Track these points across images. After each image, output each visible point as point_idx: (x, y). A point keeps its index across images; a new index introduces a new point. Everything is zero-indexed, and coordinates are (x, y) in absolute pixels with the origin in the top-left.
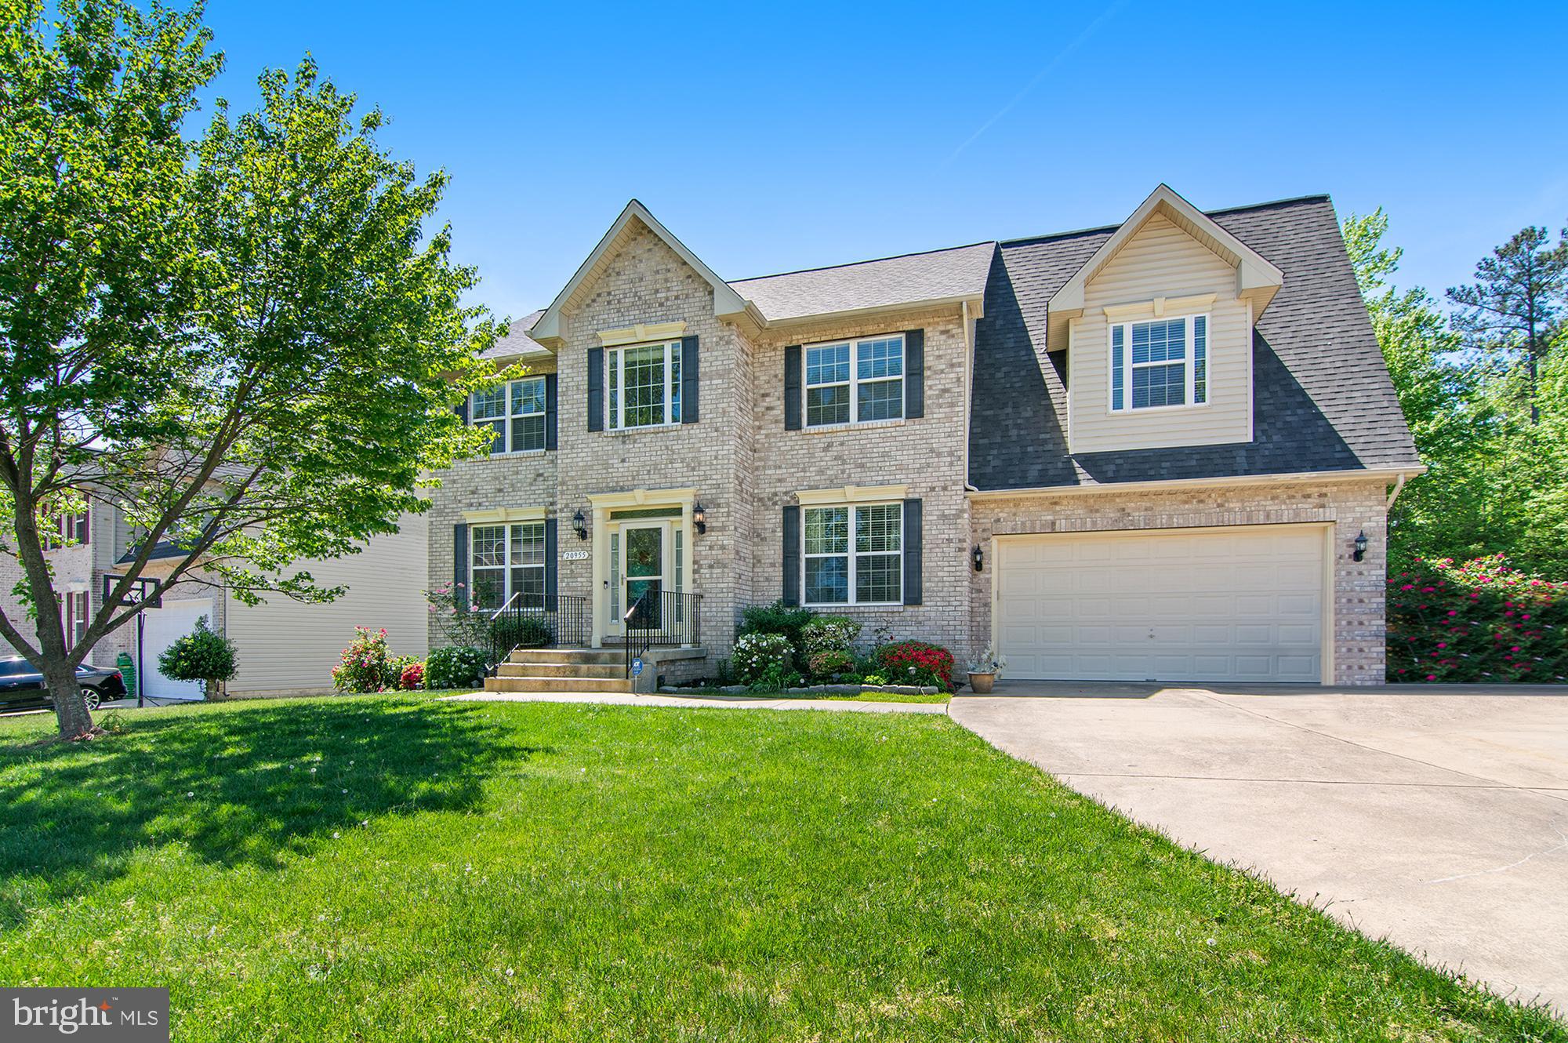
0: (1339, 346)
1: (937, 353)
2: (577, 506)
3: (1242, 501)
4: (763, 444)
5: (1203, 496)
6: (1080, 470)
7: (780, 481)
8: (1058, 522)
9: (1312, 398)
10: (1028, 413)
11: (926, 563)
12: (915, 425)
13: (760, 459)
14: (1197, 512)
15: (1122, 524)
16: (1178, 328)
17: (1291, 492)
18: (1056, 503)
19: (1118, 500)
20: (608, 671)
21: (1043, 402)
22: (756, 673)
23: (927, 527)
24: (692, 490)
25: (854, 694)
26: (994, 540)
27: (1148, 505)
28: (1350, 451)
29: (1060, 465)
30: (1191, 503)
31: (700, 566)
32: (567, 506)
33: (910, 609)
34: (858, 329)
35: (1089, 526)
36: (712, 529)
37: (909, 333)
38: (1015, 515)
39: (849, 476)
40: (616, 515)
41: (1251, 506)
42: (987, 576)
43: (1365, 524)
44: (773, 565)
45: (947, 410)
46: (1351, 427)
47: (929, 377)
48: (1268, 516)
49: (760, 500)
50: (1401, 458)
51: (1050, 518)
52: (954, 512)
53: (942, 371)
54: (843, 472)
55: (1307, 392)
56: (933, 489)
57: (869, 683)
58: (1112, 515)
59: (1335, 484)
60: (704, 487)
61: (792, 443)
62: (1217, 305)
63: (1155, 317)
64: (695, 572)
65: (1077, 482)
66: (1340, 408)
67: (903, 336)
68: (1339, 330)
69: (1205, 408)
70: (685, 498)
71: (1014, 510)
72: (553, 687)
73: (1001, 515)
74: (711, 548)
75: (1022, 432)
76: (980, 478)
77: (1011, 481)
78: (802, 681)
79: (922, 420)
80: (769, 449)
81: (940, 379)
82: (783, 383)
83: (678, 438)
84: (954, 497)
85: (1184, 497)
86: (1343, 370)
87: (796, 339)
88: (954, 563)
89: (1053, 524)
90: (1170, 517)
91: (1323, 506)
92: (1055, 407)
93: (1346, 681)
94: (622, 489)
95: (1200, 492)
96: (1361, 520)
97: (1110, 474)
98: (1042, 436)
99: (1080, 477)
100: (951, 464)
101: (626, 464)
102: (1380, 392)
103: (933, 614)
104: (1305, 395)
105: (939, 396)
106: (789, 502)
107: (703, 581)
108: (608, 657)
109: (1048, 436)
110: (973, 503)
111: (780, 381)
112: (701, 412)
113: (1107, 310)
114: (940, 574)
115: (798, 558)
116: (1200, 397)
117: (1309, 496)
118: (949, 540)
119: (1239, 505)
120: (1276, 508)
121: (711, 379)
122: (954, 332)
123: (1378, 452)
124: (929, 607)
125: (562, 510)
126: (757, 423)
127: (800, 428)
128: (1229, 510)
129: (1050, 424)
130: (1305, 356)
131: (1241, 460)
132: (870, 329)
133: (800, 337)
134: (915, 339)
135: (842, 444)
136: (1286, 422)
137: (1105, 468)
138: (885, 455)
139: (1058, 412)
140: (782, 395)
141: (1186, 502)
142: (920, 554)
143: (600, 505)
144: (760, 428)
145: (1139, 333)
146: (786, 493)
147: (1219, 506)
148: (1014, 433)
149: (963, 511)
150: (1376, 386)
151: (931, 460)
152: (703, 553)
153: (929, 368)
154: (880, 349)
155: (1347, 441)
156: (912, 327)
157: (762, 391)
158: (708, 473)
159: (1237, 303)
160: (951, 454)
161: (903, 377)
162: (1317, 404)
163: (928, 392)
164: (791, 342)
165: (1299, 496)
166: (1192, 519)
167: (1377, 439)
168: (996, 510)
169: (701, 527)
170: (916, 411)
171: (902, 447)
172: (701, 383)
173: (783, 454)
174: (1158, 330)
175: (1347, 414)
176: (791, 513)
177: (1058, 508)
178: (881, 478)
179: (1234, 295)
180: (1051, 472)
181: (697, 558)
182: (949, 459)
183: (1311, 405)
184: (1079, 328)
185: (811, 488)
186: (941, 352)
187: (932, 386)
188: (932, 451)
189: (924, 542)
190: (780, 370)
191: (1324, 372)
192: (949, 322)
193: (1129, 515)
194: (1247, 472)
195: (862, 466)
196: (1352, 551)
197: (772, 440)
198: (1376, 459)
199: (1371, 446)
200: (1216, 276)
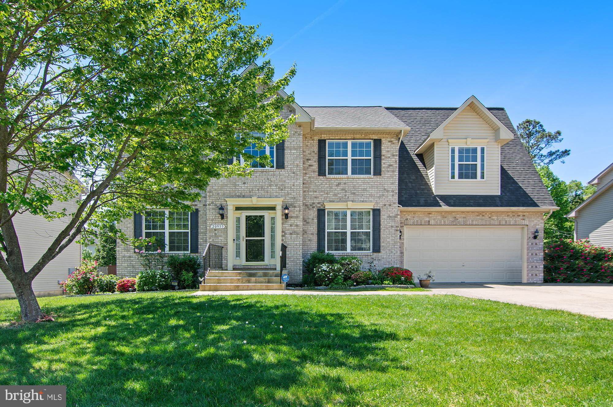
0: (521, 163)
1: (387, 150)
2: (218, 203)
3: (497, 216)
4: (308, 181)
5: (484, 214)
6: (440, 201)
7: (316, 197)
8: (431, 221)
9: (516, 181)
10: (414, 178)
11: (382, 236)
12: (377, 178)
13: (306, 187)
14: (482, 219)
15: (455, 223)
16: (475, 150)
17: (514, 214)
18: (430, 214)
19: (453, 214)
20: (267, 280)
21: (419, 174)
22: (331, 281)
23: (382, 221)
24: (282, 199)
25: (383, 289)
26: (405, 227)
27: (464, 216)
28: (533, 200)
29: (432, 199)
30: (480, 216)
31: (285, 234)
32: (212, 203)
33: (375, 254)
34: (352, 136)
35: (443, 223)
36: (292, 217)
37: (375, 141)
38: (414, 217)
39: (348, 198)
40: (238, 209)
41: (500, 218)
42: (403, 241)
43: (537, 227)
44: (312, 234)
45: (391, 173)
46: (532, 192)
47: (383, 159)
48: (506, 222)
49: (306, 205)
50: (550, 204)
51: (427, 219)
52: (394, 215)
53: (389, 157)
54: (345, 196)
55: (514, 179)
56: (385, 205)
57: (386, 284)
58: (451, 219)
59: (528, 212)
60: (287, 198)
61: (321, 182)
62: (489, 143)
63: (467, 145)
64: (283, 236)
65: (440, 206)
66: (527, 185)
67: (372, 141)
68: (519, 157)
69: (484, 181)
70: (278, 203)
71: (413, 215)
72: (240, 288)
73: (408, 217)
74: (291, 226)
75: (413, 185)
76: (402, 202)
77: (414, 204)
78: (355, 284)
79: (381, 177)
80: (310, 183)
81: (388, 160)
82: (317, 155)
83: (274, 175)
84: (394, 209)
85: (477, 214)
86: (524, 172)
87: (324, 137)
88: (394, 236)
89: (429, 222)
90: (472, 221)
91: (524, 220)
92: (424, 176)
93: (531, 281)
94: (244, 197)
95: (483, 212)
96: (535, 225)
97: (452, 204)
98: (422, 187)
99: (441, 204)
100: (393, 195)
101: (246, 185)
102: (538, 181)
103: (385, 256)
104: (514, 180)
105: (388, 167)
106: (320, 207)
107: (287, 240)
108: (262, 274)
109: (424, 187)
110: (401, 212)
111: (316, 154)
112: (286, 164)
113: (449, 140)
114: (388, 240)
115: (324, 232)
116: (482, 177)
117: (519, 216)
118: (392, 227)
119: (496, 218)
120: (508, 219)
121: (291, 150)
122: (394, 142)
123: (542, 202)
124: (383, 253)
125: (209, 205)
126: (305, 172)
127: (325, 175)
128: (493, 219)
129: (424, 182)
130: (510, 165)
131: (498, 201)
132: (358, 136)
133: (325, 136)
134: (378, 143)
135: (345, 184)
136: (509, 189)
137: (450, 201)
138: (364, 190)
139: (425, 178)
140: (317, 160)
141: (478, 216)
142: (380, 232)
143: (231, 204)
144: (306, 174)
145: (461, 151)
146: (319, 203)
147: (489, 218)
148: (410, 185)
149: (397, 215)
150: (536, 178)
151: (384, 193)
152: (287, 228)
153: (384, 155)
154: (361, 145)
155: (532, 197)
156: (376, 138)
157: (307, 158)
158: (289, 192)
159: (495, 143)
160: (393, 191)
161: (372, 158)
162: (518, 183)
163: (383, 165)
164: (321, 137)
165: (516, 215)
166: (480, 222)
167: (541, 197)
168: (406, 215)
169: (286, 216)
170: (378, 172)
171: (372, 187)
172: (286, 151)
173: (317, 186)
174: (468, 150)
175: (529, 187)
176: (321, 212)
177: (431, 215)
178: (362, 199)
179: (494, 140)
180: (429, 201)
181: (284, 230)
182: (392, 193)
183: (516, 183)
184: (438, 146)
185: (330, 201)
186: (389, 150)
187: (384, 163)
188: (385, 189)
189: (381, 227)
190: (316, 149)
191: (518, 172)
192: (392, 138)
193: (457, 219)
194: (501, 206)
195: (354, 194)
196: (533, 236)
197: (312, 179)
198: (542, 204)
199: (540, 199)
200: (488, 133)
